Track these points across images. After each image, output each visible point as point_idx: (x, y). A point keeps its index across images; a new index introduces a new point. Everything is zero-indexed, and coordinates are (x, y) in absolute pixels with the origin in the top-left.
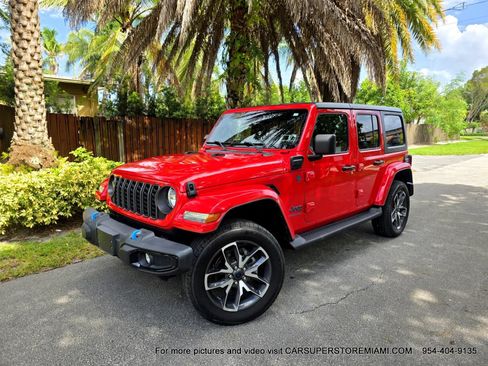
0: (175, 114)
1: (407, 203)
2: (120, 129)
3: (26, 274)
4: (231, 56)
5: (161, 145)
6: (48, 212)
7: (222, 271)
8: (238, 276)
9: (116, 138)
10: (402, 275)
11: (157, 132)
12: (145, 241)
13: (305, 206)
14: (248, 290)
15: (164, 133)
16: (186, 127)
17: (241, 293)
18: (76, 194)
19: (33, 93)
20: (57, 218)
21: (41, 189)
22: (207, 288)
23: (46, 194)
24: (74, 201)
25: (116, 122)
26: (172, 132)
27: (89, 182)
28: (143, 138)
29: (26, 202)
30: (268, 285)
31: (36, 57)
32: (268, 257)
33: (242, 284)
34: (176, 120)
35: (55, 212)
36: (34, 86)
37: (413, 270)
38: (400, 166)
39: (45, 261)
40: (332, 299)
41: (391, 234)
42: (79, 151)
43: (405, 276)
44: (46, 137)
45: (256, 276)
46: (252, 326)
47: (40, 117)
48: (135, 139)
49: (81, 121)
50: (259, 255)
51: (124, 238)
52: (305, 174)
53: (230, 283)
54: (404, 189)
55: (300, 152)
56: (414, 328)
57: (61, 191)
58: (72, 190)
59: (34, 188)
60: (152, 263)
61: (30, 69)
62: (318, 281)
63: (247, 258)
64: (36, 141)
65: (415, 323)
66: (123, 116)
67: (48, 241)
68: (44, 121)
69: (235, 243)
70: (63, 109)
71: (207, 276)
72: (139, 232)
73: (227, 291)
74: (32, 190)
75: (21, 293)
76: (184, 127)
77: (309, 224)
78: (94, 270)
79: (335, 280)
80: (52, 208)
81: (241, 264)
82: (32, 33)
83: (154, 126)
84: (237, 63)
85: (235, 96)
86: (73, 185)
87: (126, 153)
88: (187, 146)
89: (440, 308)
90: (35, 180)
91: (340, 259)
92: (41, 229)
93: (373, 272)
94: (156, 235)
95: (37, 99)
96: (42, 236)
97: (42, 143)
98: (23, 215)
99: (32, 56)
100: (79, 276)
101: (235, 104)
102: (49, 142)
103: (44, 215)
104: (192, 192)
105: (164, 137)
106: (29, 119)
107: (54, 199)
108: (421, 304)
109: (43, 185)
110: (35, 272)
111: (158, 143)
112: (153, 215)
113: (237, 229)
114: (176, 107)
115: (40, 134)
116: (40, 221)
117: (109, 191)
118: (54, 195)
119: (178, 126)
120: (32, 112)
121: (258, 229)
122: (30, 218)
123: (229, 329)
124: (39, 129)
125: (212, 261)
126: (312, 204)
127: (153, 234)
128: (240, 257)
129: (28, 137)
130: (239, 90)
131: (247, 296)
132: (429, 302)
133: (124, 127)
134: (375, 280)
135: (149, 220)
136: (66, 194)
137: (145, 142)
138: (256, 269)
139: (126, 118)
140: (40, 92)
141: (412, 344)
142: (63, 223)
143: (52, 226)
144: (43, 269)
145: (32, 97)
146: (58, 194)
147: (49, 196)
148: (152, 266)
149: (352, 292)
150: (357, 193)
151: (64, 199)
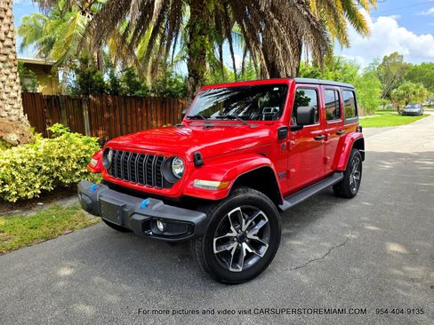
0: (137, 93)
1: (360, 168)
2: (85, 107)
3: (20, 247)
4: (191, 38)
5: (123, 122)
6: (30, 186)
7: (228, 234)
8: (242, 239)
9: (82, 116)
10: (371, 231)
11: (120, 110)
12: (156, 210)
13: (288, 172)
14: (250, 251)
16: (146, 105)
17: (245, 254)
18: (57, 169)
19: (8, 71)
20: (39, 192)
21: (23, 165)
22: (215, 252)
23: (27, 169)
24: (55, 175)
25: (81, 100)
26: (134, 109)
27: (69, 157)
29: (8, 178)
30: (267, 245)
31: (10, 35)
32: (267, 220)
33: (245, 246)
34: (137, 98)
35: (37, 186)
36: (9, 64)
37: (377, 225)
38: (355, 135)
39: (37, 233)
40: (318, 255)
41: (350, 196)
42: (55, 128)
43: (373, 232)
44: (22, 114)
45: (257, 238)
46: (255, 283)
47: (15, 95)
48: (99, 117)
49: (48, 100)
50: (261, 217)
51: (133, 208)
52: (288, 143)
53: (234, 245)
54: (358, 156)
55: (284, 123)
56: (396, 277)
57: (42, 165)
58: (53, 164)
59: (16, 163)
60: (165, 230)
61: (4, 47)
62: (301, 240)
63: (249, 222)
64: (13, 118)
65: (397, 272)
66: (87, 94)
67: (32, 214)
68: (19, 99)
69: (239, 209)
70: (29, 88)
71: (215, 240)
72: (148, 201)
73: (233, 253)
74: (15, 165)
75: (19, 266)
76: (144, 105)
77: (291, 188)
78: (87, 240)
80: (34, 182)
81: (244, 227)
82: (5, 11)
83: (117, 104)
84: (198, 45)
85: (196, 75)
86: (54, 159)
87: (91, 129)
88: (148, 123)
89: (412, 257)
90: (17, 155)
91: (312, 219)
92: (24, 203)
93: (344, 229)
94: (165, 203)
95: (12, 76)
96: (26, 210)
97: (19, 120)
98: (7, 190)
99: (6, 34)
100: (75, 246)
101: (197, 82)
102: (25, 119)
103: (27, 190)
104: (200, 162)
105: (126, 115)
106: (5, 96)
107: (36, 174)
108: (394, 254)
109: (25, 160)
110: (27, 245)
111: (120, 120)
112: (159, 185)
113: (240, 196)
114: (137, 86)
115: (17, 111)
116: (23, 195)
117: (104, 164)
118: (36, 170)
119: (139, 103)
120: (8, 90)
121: (258, 194)
122: (14, 193)
123: (235, 287)
124: (15, 106)
125: (219, 226)
126: (293, 170)
127: (161, 203)
128: (244, 220)
129: (5, 114)
130: (200, 70)
131: (249, 256)
132: (401, 253)
133: (89, 105)
134: (348, 236)
135: (154, 189)
136: (48, 169)
137: (109, 119)
138: (257, 231)
139: (90, 96)
140: (15, 69)
141: (400, 291)
142: (45, 196)
143: (35, 200)
144: (36, 241)
145: (7, 75)
146: (40, 168)
147: (31, 171)
148: (166, 234)
149: (333, 248)
150: (325, 159)
151: (46, 173)
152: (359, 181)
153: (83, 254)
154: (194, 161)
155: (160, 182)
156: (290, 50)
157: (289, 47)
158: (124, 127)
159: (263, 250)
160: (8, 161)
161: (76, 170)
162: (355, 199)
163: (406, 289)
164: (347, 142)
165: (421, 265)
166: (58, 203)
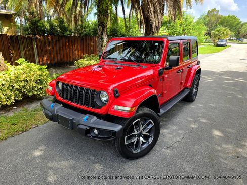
0: (65, 34)
1: (198, 85)
2: (34, 43)
3: (8, 137)
5: (58, 52)
6: (8, 98)
7: (133, 134)
8: (139, 135)
9: (33, 48)
10: (203, 122)
11: (56, 44)
12: (93, 123)
13: (163, 93)
14: (144, 141)
15: (59, 44)
16: (72, 41)
17: (141, 143)
18: (24, 87)
20: (14, 101)
21: (3, 85)
22: (126, 143)
23: (6, 88)
24: (23, 90)
25: (31, 38)
26: (64, 44)
27: (31, 80)
28: (48, 48)
30: (153, 137)
32: (153, 124)
33: (141, 139)
34: (66, 37)
35: (13, 98)
37: (208, 119)
39: (16, 128)
40: (178, 139)
41: (192, 101)
42: (19, 61)
43: (205, 123)
45: (148, 134)
46: (146, 158)
48: (44, 49)
50: (150, 123)
51: (79, 121)
53: (136, 139)
54: (197, 78)
55: (161, 66)
56: (220, 151)
57: (15, 85)
58: (21, 84)
60: (99, 134)
63: (144, 126)
65: (219, 148)
66: (35, 35)
67: (11, 114)
69: (139, 120)
71: (126, 137)
72: (87, 116)
73: (135, 143)
76: (70, 41)
77: (164, 101)
79: (175, 128)
80: (11, 96)
81: (141, 129)
83: (54, 41)
85: (103, 25)
87: (39, 57)
88: (73, 52)
89: (226, 138)
91: (173, 116)
93: (191, 122)
94: (97, 118)
100: (41, 136)
101: (103, 29)
103: (6, 100)
104: (117, 94)
105: (60, 47)
107: (11, 90)
108: (217, 138)
109: (3, 83)
110: (13, 136)
111: (56, 51)
112: (93, 107)
113: (141, 112)
114: (65, 29)
116: (4, 103)
117: (57, 90)
118: (11, 88)
119: (67, 40)
121: (150, 111)
123: (136, 161)
125: (128, 129)
126: (165, 92)
127: (95, 118)
128: (141, 126)
130: (105, 22)
131: (143, 143)
132: (219, 136)
133: (37, 42)
134: (193, 126)
135: (90, 109)
136: (18, 87)
137: (49, 50)
138: (148, 130)
139: (37, 36)
141: (222, 160)
142: (17, 103)
143: (11, 105)
144: (17, 133)
146: (13, 87)
147: (8, 89)
148: (99, 136)
149: (186, 134)
150: (181, 83)
151: (17, 90)
152: (197, 92)
153: (46, 141)
154: (114, 94)
155: (93, 104)
156: (159, 10)
157: (158, 8)
158: (59, 55)
159: (151, 140)
161: (35, 87)
162: (194, 102)
163: (225, 159)
164: (193, 72)
165: (231, 143)
166: (26, 107)
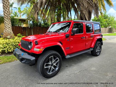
2: (32, 30)
3: (2, 64)
6: (11, 49)
8: (52, 65)
9: (31, 32)
13: (70, 47)
14: (54, 69)
15: (43, 31)
17: (52, 70)
19: (8, 21)
20: (13, 50)
21: (9, 44)
22: (45, 68)
25: (31, 28)
29: (5, 46)
30: (58, 67)
32: (59, 60)
33: (52, 67)
34: (45, 27)
36: (8, 19)
38: (98, 37)
39: (8, 60)
42: (19, 35)
44: (11, 31)
49: (23, 28)
50: (57, 59)
51: (20, 55)
52: (70, 39)
58: (16, 44)
61: (7, 15)
63: (54, 60)
64: (9, 32)
68: (11, 27)
71: (45, 64)
73: (49, 69)
74: (7, 43)
81: (53, 62)
82: (8, 6)
84: (59, 13)
86: (16, 42)
90: (8, 41)
98: (5, 49)
99: (8, 12)
102: (12, 33)
104: (37, 43)
106: (7, 27)
107: (12, 46)
110: (5, 63)
116: (9, 51)
118: (12, 45)
120: (8, 25)
122: (6, 50)
124: (10, 29)
126: (72, 47)
127: (27, 54)
129: (7, 31)
136: (15, 45)
138: (56, 63)
140: (10, 20)
145: (8, 22)
147: (11, 45)
159: (57, 69)
160: (5, 43)
